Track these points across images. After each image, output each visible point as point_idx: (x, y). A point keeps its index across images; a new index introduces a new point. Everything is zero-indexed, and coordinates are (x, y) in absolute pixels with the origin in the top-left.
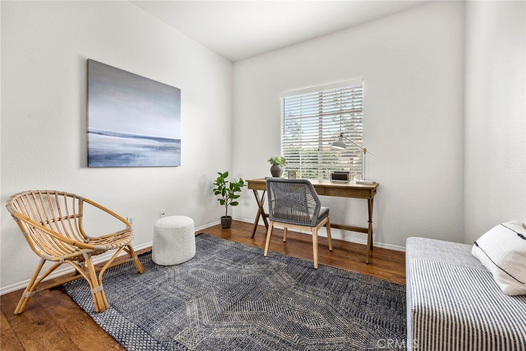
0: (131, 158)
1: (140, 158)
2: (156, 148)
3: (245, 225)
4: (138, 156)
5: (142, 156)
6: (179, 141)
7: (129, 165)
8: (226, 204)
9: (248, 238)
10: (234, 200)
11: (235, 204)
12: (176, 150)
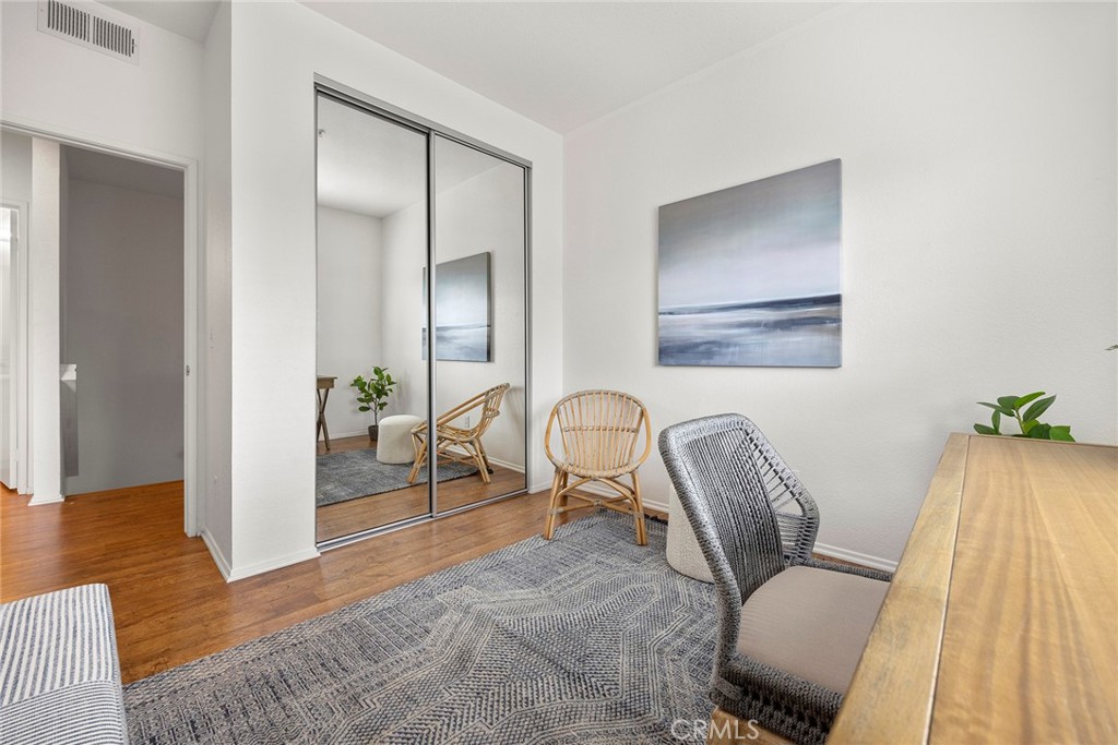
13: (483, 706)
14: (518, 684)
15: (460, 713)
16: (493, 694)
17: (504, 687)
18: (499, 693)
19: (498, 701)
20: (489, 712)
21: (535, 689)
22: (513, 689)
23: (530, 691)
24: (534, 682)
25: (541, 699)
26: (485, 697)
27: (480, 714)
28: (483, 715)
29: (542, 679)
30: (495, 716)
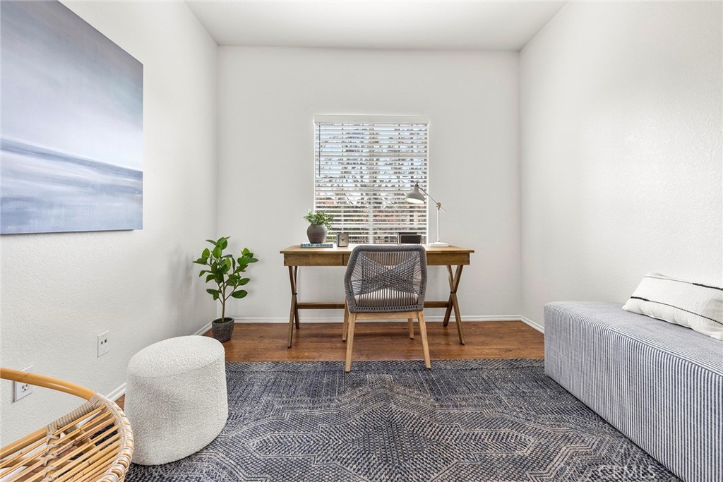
0: (32, 209)
1: (55, 211)
2: (93, 187)
3: (252, 328)
4: (51, 206)
5: (61, 206)
6: (139, 175)
7: (25, 229)
8: (224, 296)
9: (282, 348)
10: (239, 288)
11: (241, 294)
12: (136, 193)
13: (456, 437)
14: (429, 437)
15: (472, 441)
16: (447, 440)
17: (438, 440)
18: (443, 439)
19: (446, 435)
20: (454, 432)
21: (422, 428)
22: (433, 436)
23: (425, 429)
24: (418, 433)
25: (423, 421)
26: (453, 441)
27: (460, 434)
28: (458, 433)
29: (413, 431)
30: (452, 429)
